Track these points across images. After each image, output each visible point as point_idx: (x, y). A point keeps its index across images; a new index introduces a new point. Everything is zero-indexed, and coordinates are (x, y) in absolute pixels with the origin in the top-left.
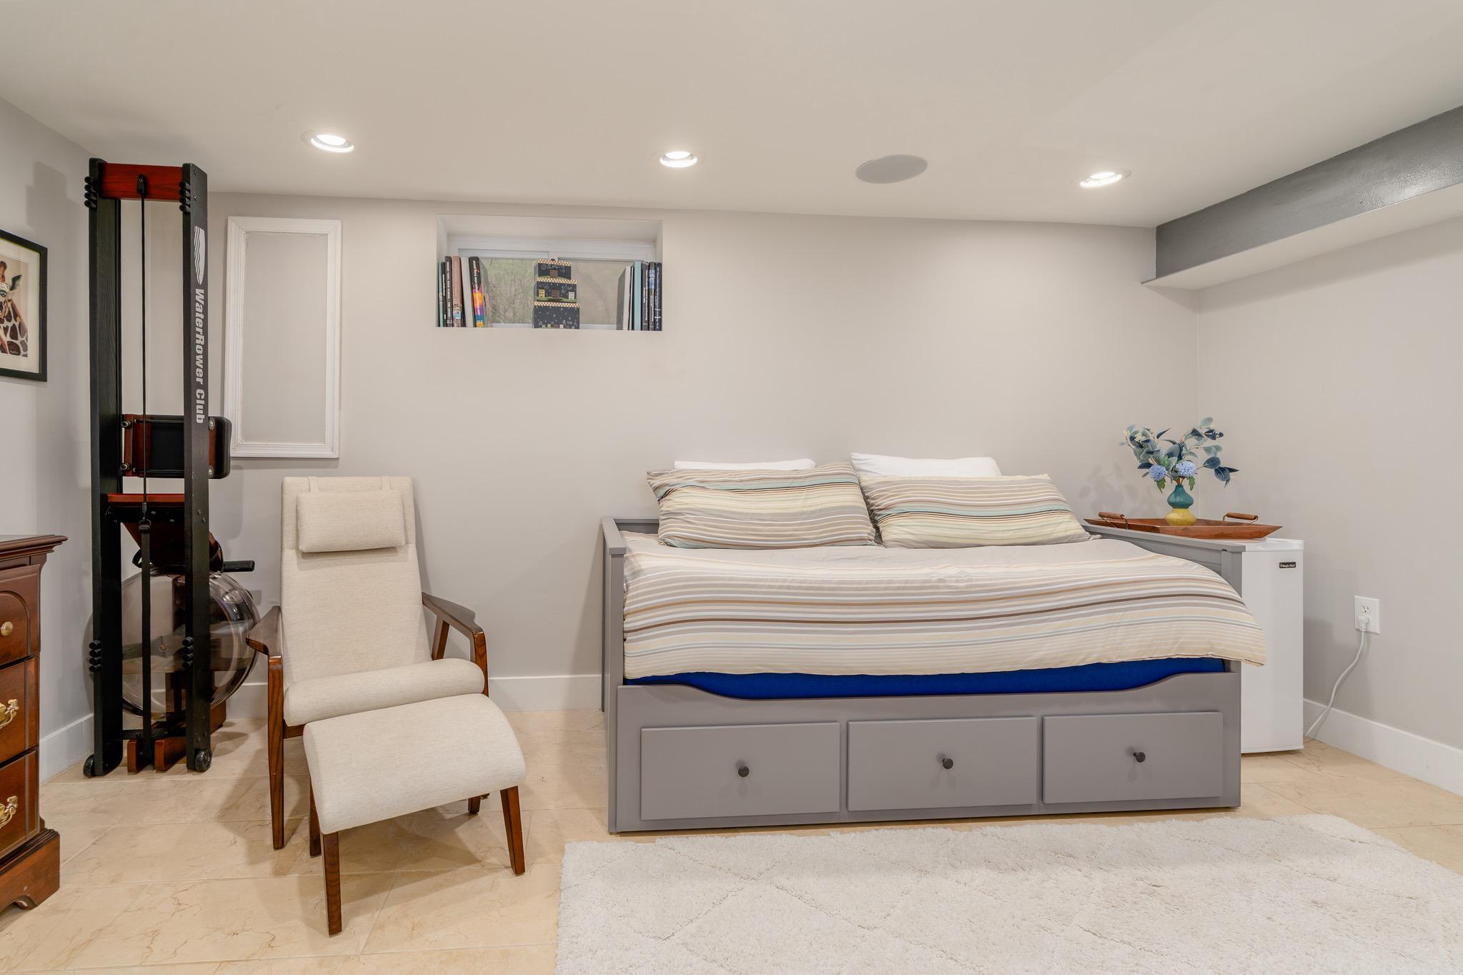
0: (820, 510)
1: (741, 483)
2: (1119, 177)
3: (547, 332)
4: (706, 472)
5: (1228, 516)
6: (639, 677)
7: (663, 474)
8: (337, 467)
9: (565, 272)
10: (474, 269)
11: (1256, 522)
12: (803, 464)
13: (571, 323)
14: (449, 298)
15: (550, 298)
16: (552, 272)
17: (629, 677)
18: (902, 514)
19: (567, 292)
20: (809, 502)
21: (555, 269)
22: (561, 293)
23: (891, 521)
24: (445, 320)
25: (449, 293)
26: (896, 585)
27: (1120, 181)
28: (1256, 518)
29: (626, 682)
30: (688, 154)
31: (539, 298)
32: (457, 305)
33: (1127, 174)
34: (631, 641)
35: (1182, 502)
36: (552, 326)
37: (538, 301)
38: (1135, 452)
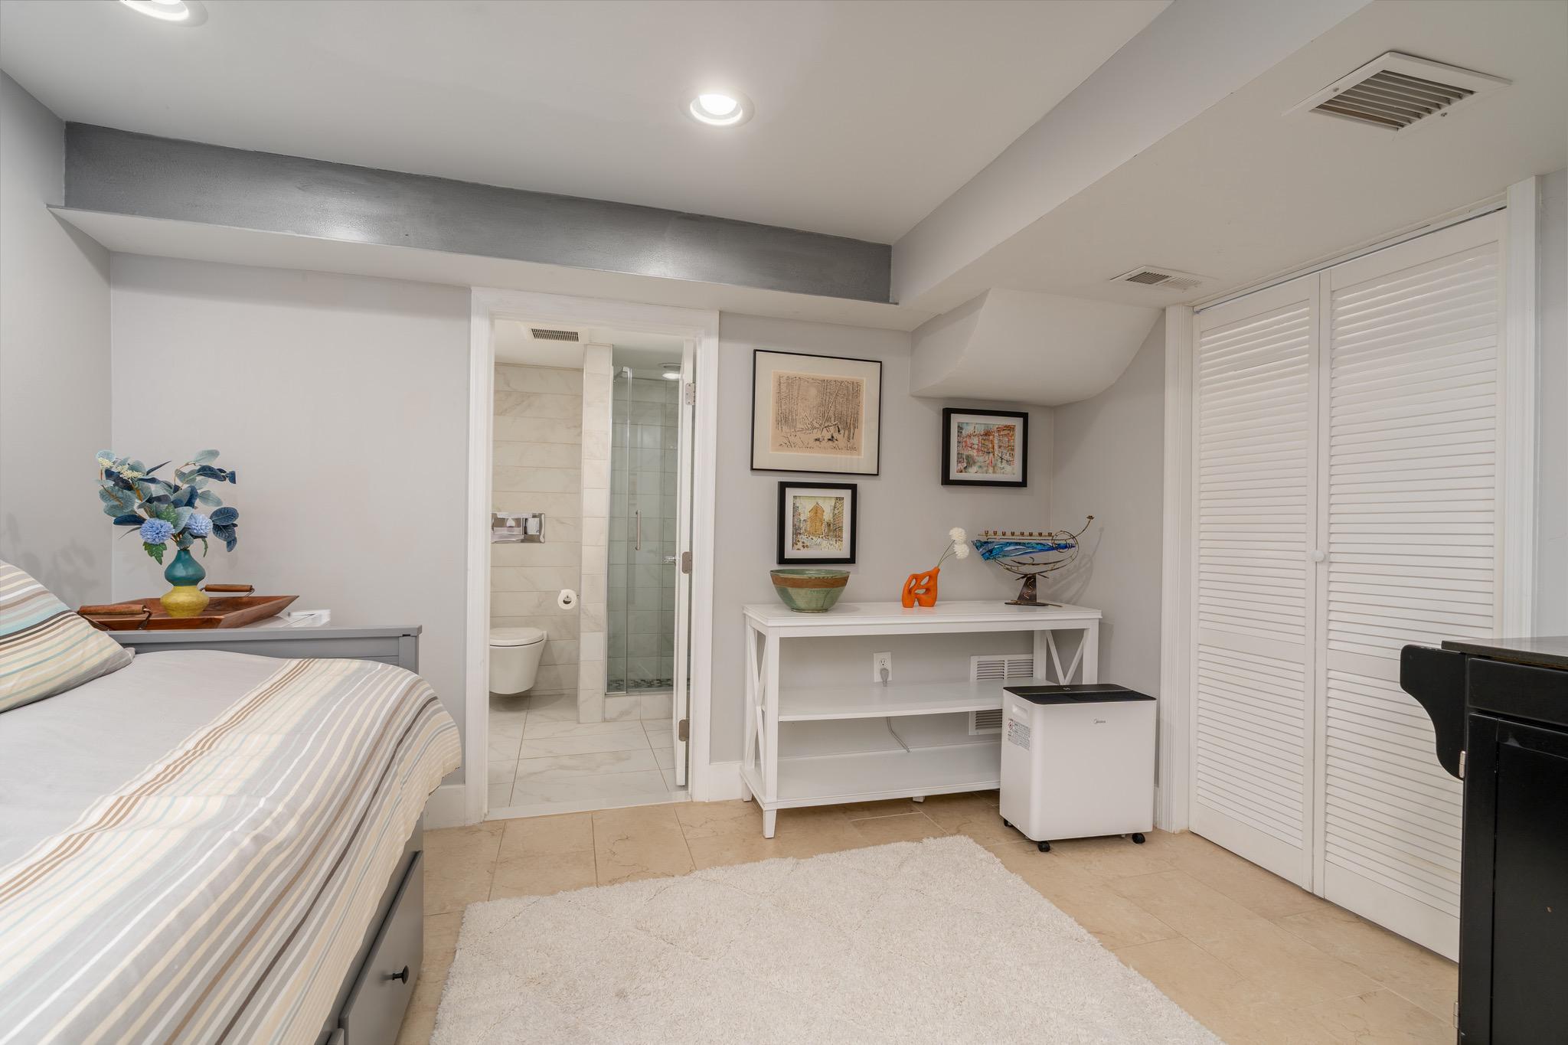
11: (253, 595)
28: (251, 589)
35: (188, 576)
38: (106, 494)
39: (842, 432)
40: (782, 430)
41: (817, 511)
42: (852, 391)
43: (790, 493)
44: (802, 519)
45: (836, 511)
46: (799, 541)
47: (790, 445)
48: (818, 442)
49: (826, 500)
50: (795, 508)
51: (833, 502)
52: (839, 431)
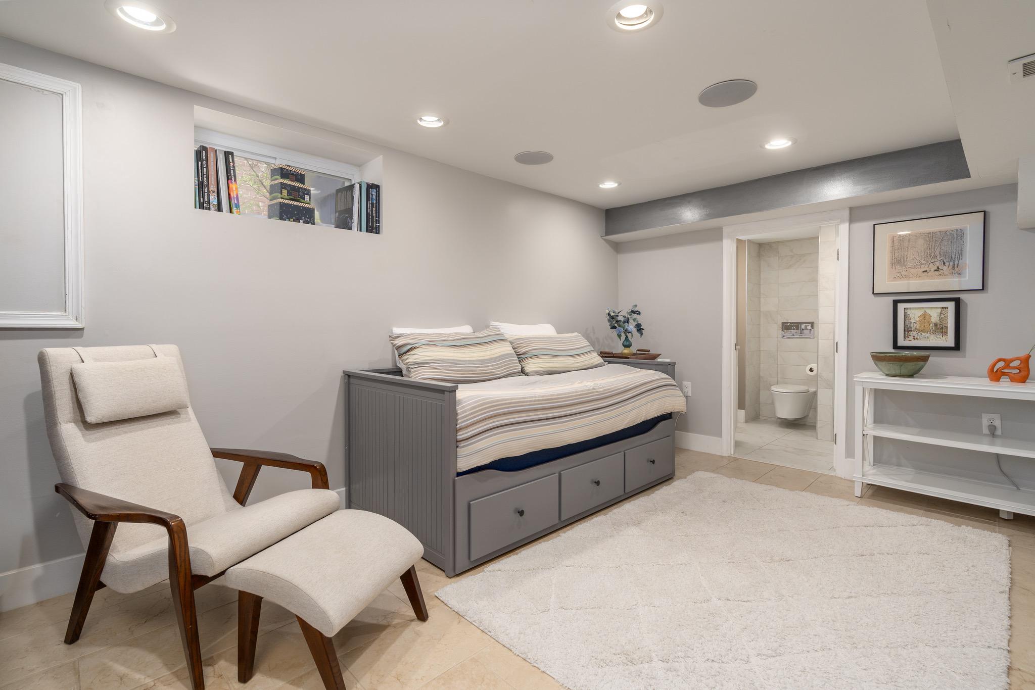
0: (499, 356)
1: (454, 342)
2: (616, 185)
3: (290, 225)
4: (428, 335)
5: (638, 350)
6: (467, 469)
7: (400, 336)
8: (81, 336)
9: (300, 178)
10: (230, 163)
11: (650, 353)
12: (466, 330)
13: (308, 220)
14: (205, 184)
15: (292, 197)
16: (291, 177)
17: (459, 471)
18: (534, 356)
19: (304, 194)
20: (493, 352)
21: (293, 174)
22: (299, 195)
23: (529, 361)
24: (202, 204)
25: (205, 179)
26: (579, 393)
27: (616, 187)
28: (649, 351)
29: (459, 474)
30: (437, 119)
31: (282, 196)
32: (213, 192)
33: (620, 184)
34: (463, 447)
35: (627, 345)
36: (294, 221)
37: (282, 198)
38: (609, 321)
39: (947, 264)
40: (895, 269)
41: (925, 317)
42: (958, 236)
43: (901, 307)
44: (913, 322)
45: (942, 316)
46: (910, 335)
47: (902, 277)
48: (925, 273)
49: (933, 311)
50: (905, 315)
51: (939, 311)
52: (944, 264)
